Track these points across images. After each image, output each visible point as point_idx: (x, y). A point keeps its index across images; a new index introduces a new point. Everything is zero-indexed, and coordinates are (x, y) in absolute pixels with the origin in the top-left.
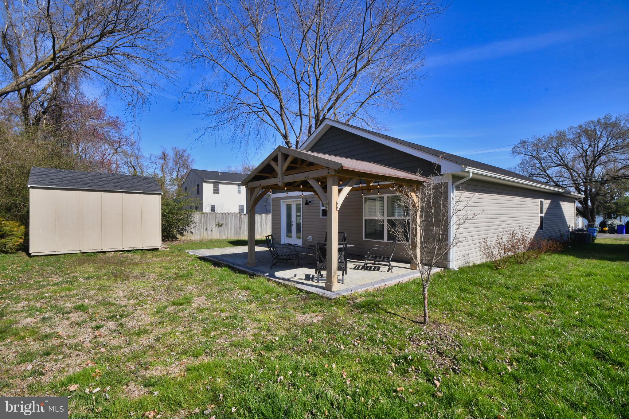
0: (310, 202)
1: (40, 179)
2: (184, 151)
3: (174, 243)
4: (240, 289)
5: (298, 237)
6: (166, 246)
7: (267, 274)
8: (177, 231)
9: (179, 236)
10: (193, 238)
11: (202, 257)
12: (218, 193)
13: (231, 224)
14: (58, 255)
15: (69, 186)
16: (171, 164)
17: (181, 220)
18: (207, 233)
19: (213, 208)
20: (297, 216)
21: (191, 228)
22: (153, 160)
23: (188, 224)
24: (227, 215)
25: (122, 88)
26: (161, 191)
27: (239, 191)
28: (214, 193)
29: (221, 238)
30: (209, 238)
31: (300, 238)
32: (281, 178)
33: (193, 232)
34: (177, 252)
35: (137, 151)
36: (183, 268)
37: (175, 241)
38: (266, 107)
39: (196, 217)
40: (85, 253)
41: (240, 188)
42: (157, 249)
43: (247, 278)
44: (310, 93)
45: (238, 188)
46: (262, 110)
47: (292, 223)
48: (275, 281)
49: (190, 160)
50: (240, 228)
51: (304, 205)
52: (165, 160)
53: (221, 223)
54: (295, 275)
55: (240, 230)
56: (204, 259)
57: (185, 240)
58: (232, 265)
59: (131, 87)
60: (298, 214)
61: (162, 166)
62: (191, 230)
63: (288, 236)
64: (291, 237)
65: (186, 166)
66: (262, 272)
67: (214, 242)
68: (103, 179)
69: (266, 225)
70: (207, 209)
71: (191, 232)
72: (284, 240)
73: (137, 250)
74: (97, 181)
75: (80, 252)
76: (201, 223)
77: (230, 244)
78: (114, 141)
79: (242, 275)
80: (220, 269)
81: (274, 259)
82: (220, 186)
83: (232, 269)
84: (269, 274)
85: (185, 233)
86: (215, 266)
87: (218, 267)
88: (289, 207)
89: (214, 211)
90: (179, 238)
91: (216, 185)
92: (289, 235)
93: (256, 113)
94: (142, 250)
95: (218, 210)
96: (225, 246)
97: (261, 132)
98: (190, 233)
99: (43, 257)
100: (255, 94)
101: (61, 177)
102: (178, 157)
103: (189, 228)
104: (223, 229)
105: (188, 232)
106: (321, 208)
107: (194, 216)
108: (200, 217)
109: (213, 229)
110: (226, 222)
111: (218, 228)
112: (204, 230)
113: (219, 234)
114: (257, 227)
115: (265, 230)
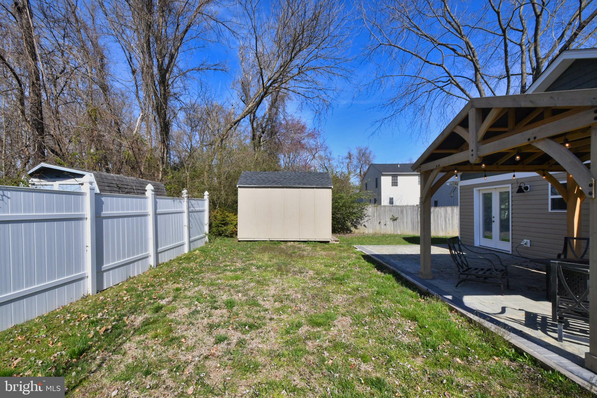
0: (526, 188)
1: (245, 180)
2: (367, 149)
3: (347, 236)
4: (403, 316)
5: (504, 239)
6: (337, 239)
7: (450, 297)
8: (352, 224)
9: (353, 229)
10: (366, 231)
11: (368, 255)
12: (397, 185)
13: (407, 219)
14: (254, 241)
15: (262, 184)
16: (355, 162)
17: (355, 213)
18: (381, 227)
19: (391, 201)
20: (501, 209)
21: (364, 221)
22: (341, 161)
23: (361, 218)
24: (402, 208)
25: (311, 100)
26: (331, 185)
28: (392, 185)
29: (396, 233)
30: (382, 232)
31: (508, 241)
32: (474, 151)
33: (366, 225)
34: (346, 247)
35: (329, 155)
36: (343, 267)
37: (349, 233)
38: (454, 77)
39: (370, 210)
40: (272, 241)
42: (328, 242)
43: (417, 297)
44: (523, 41)
46: (449, 82)
47: (493, 219)
48: (462, 315)
49: (371, 157)
51: (515, 194)
52: (350, 159)
53: (396, 217)
54: (503, 310)
56: (368, 258)
57: (359, 233)
58: (399, 272)
59: (318, 97)
60: (503, 207)
61: (348, 165)
62: (364, 224)
63: (485, 237)
64: (490, 237)
65: (368, 162)
66: (442, 293)
67: (388, 237)
68: (287, 177)
69: (452, 220)
70: (385, 201)
71: (365, 226)
72: (479, 241)
73: (311, 241)
74: (282, 179)
75: (269, 240)
76: (374, 216)
77: (404, 241)
78: (313, 149)
79: (410, 291)
80: (383, 275)
81: (461, 274)
82: (399, 178)
83: (399, 278)
84: (453, 297)
85: (359, 226)
86: (378, 270)
87: (382, 272)
88: (487, 199)
89: (392, 204)
90: (353, 231)
91: (395, 177)
92: (488, 233)
93: (441, 88)
94: (315, 241)
95: (396, 203)
96: (399, 243)
97: (447, 110)
98: (363, 226)
99: (245, 242)
100: (440, 65)
101: (258, 178)
102: (361, 155)
103: (363, 221)
104: (398, 224)
105: (361, 225)
106: (550, 197)
107: (367, 209)
108: (374, 210)
109: (387, 223)
110: (402, 216)
111: (392, 222)
112: (378, 224)
113: (394, 228)
114: (439, 221)
115: (451, 226)
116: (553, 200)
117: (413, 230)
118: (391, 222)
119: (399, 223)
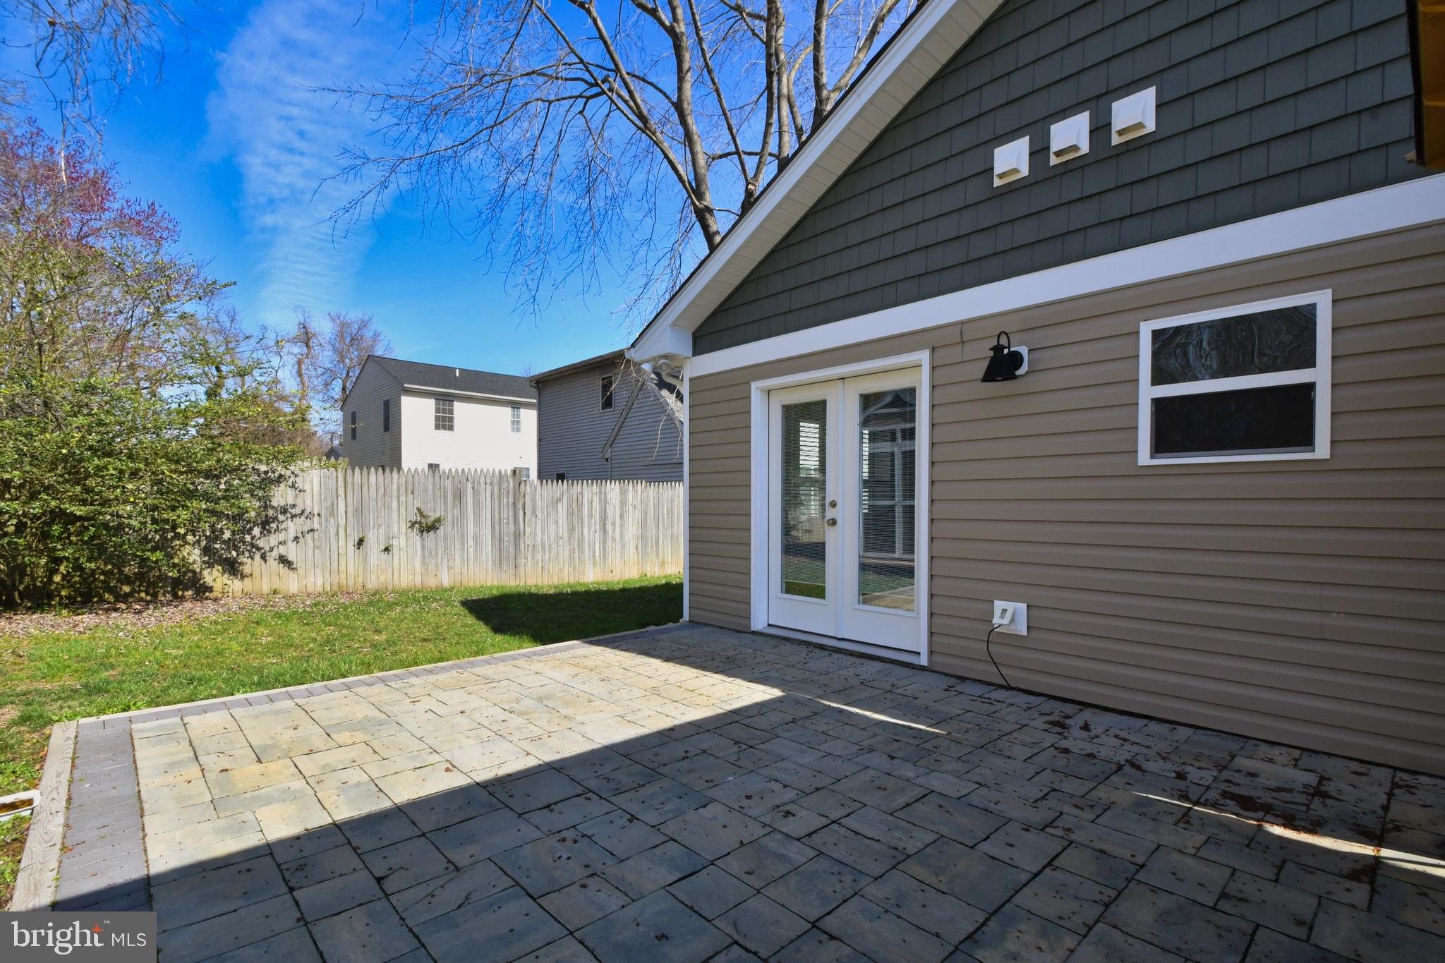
2: (364, 325)
8: (206, 551)
9: (214, 577)
10: (292, 583)
12: (451, 428)
13: (477, 515)
18: (365, 561)
21: (282, 539)
23: (263, 526)
24: (460, 482)
27: (516, 425)
28: (437, 427)
29: (432, 583)
30: (372, 584)
33: (292, 557)
37: (193, 600)
39: (311, 484)
41: (518, 416)
45: (513, 416)
47: (830, 513)
50: (517, 536)
52: (307, 346)
53: (433, 516)
55: (517, 544)
57: (246, 595)
61: (299, 363)
62: (282, 550)
64: (816, 591)
67: (396, 603)
69: (622, 526)
71: (283, 560)
72: (767, 605)
76: (332, 512)
82: (458, 406)
85: (250, 565)
90: (217, 586)
91: (445, 402)
92: (807, 581)
98: (273, 564)
102: (348, 341)
103: (273, 540)
104: (441, 544)
105: (263, 557)
106: (1148, 392)
107: (299, 485)
108: (332, 482)
109: (395, 542)
110: (457, 512)
111: (418, 539)
112: (351, 548)
113: (424, 563)
114: (586, 532)
115: (618, 547)
116: (1158, 403)
117: (500, 564)
118: (414, 535)
119: (445, 539)
